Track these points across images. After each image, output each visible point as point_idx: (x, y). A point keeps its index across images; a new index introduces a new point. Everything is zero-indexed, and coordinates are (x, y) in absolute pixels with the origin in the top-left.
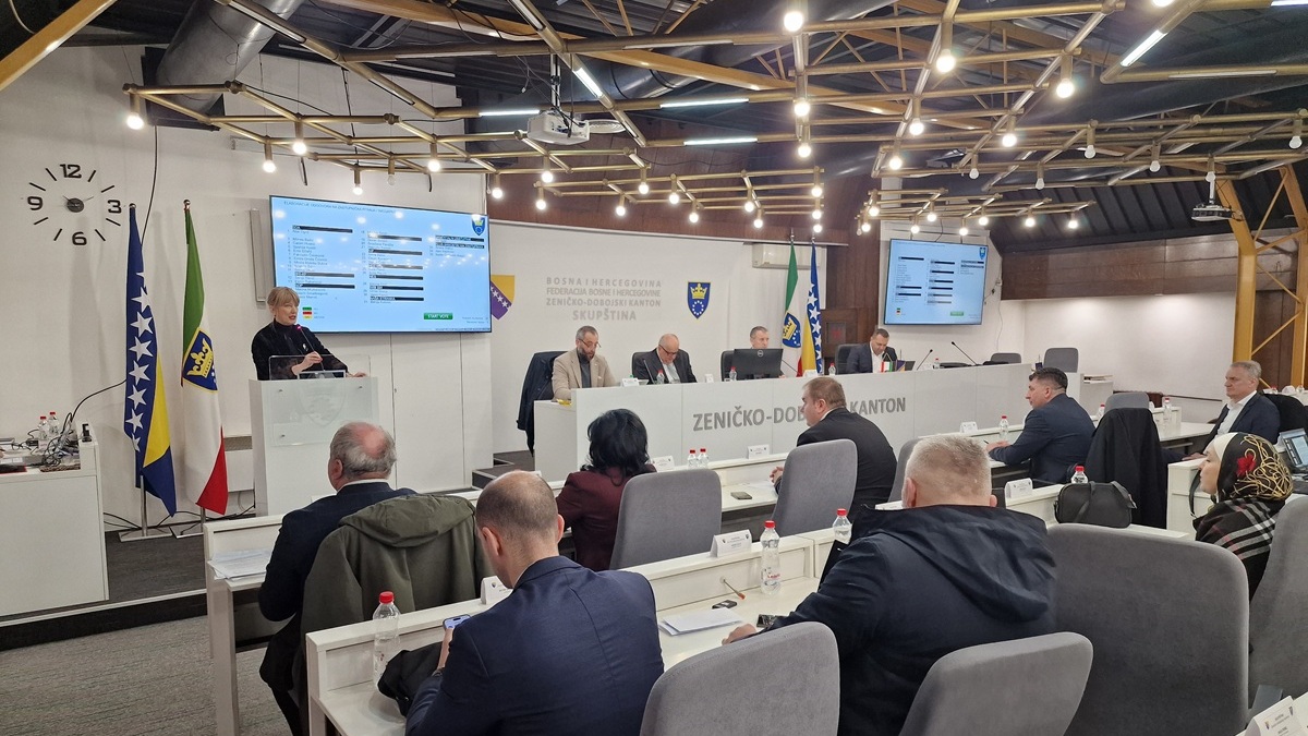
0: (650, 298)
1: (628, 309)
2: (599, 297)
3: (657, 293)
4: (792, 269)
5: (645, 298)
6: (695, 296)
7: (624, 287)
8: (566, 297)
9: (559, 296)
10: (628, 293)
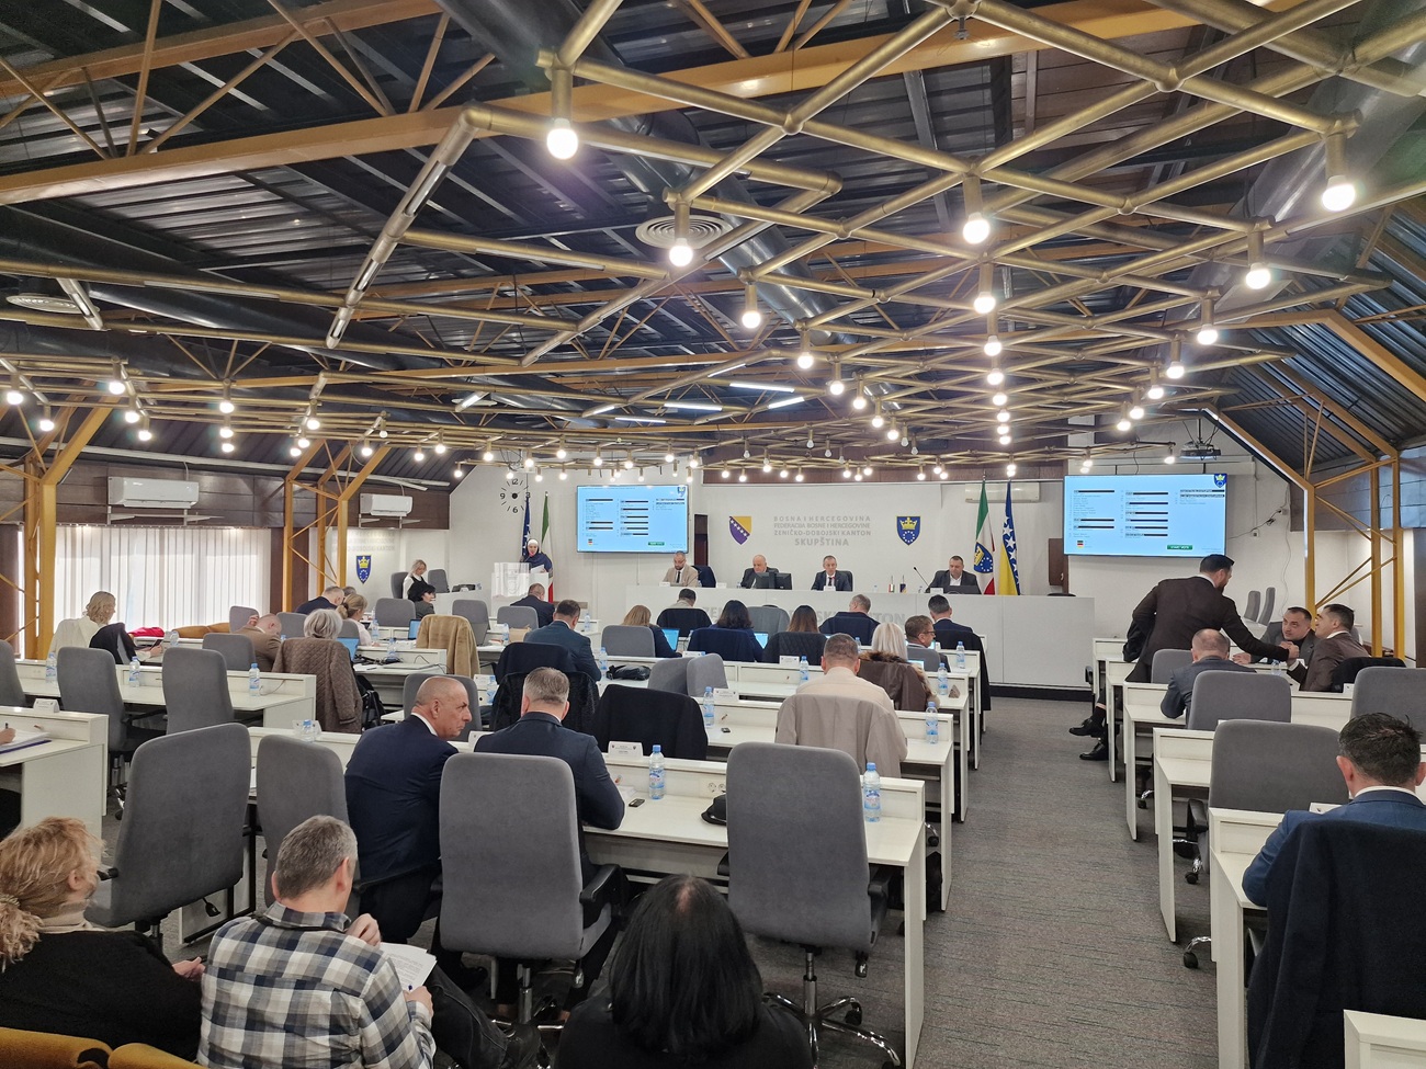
0: (861, 529)
1: (843, 538)
2: (815, 529)
3: (868, 526)
4: (983, 503)
5: (857, 529)
6: (904, 527)
7: (836, 521)
8: (789, 529)
9: (784, 529)
10: (840, 526)
